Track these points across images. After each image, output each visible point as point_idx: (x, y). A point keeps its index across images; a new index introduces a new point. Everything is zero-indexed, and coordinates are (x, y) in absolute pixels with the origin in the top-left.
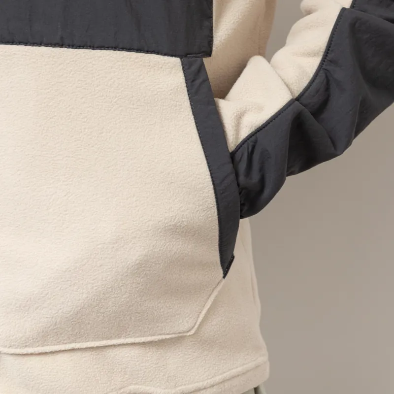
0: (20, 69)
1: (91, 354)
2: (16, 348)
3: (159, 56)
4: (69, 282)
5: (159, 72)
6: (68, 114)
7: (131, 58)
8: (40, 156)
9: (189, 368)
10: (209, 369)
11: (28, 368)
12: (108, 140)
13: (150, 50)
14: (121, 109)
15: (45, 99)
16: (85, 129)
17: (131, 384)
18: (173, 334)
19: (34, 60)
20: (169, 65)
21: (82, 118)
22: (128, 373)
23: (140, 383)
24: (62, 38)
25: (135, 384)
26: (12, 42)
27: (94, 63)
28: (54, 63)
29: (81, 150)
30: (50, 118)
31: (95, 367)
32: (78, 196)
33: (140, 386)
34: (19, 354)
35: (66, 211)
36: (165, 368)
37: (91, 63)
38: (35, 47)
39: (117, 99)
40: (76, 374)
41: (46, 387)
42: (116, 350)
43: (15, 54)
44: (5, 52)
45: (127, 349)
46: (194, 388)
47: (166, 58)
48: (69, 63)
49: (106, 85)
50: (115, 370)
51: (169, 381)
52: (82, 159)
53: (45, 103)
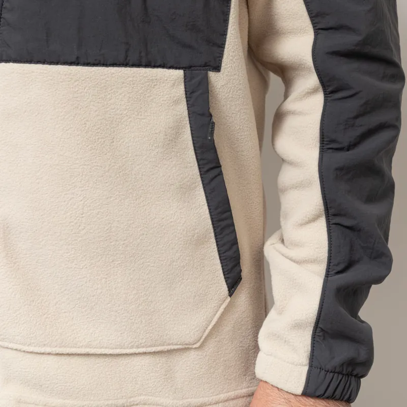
0: (37, 85)
1: (105, 361)
2: (35, 346)
3: (165, 70)
4: (86, 278)
5: (164, 85)
6: (84, 126)
7: (140, 73)
8: (57, 165)
9: (195, 383)
10: (214, 387)
11: (45, 368)
12: (118, 148)
13: (156, 65)
14: (130, 120)
15: (62, 112)
16: (98, 139)
17: (141, 395)
18: (180, 345)
19: (51, 78)
20: (173, 77)
21: (96, 129)
22: (139, 383)
23: (150, 394)
24: (78, 58)
25: (145, 395)
26: (30, 62)
27: (107, 79)
28: (70, 80)
29: (96, 158)
30: (67, 130)
31: (107, 373)
32: (94, 200)
33: (150, 398)
34: (37, 353)
35: (82, 214)
36: (172, 381)
37: (104, 79)
38: (52, 66)
39: (127, 111)
40: (89, 377)
41: (60, 387)
42: (128, 358)
43: (33, 72)
44: (24, 70)
45: (138, 358)
46: (201, 402)
47: (171, 71)
48: (84, 80)
49: (118, 99)
50: (127, 379)
51: (177, 393)
52: (97, 166)
53: (61, 116)
